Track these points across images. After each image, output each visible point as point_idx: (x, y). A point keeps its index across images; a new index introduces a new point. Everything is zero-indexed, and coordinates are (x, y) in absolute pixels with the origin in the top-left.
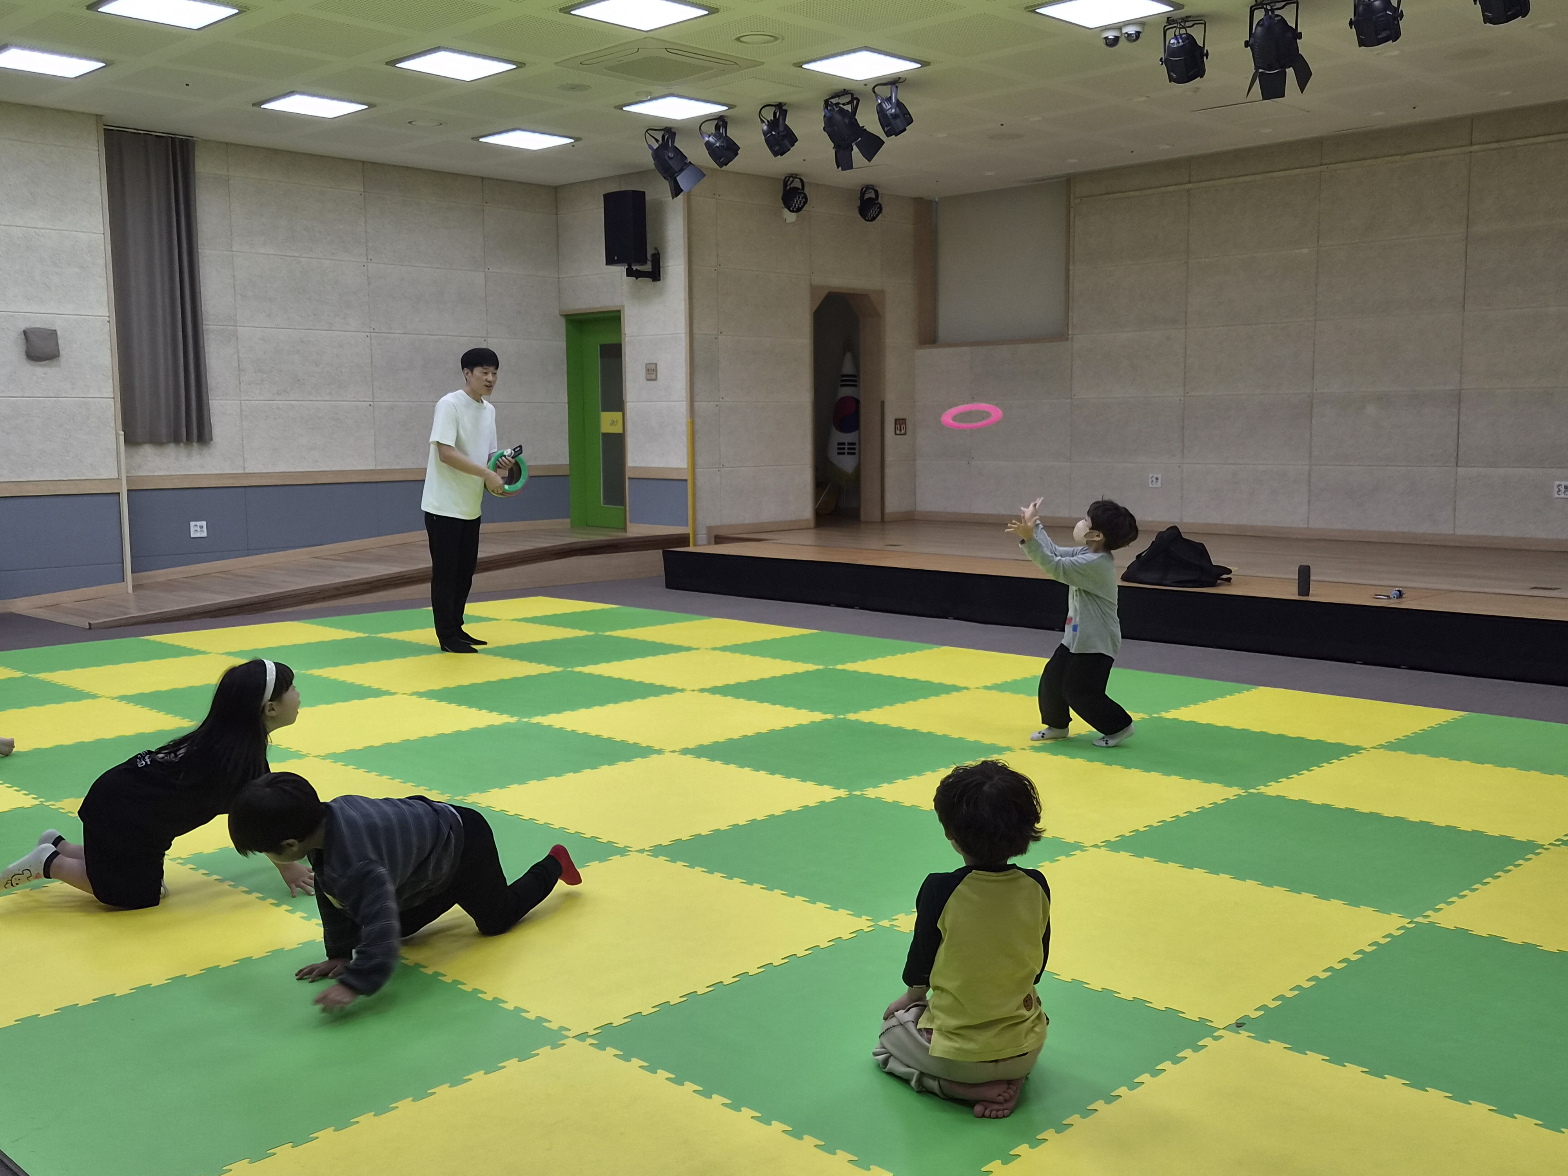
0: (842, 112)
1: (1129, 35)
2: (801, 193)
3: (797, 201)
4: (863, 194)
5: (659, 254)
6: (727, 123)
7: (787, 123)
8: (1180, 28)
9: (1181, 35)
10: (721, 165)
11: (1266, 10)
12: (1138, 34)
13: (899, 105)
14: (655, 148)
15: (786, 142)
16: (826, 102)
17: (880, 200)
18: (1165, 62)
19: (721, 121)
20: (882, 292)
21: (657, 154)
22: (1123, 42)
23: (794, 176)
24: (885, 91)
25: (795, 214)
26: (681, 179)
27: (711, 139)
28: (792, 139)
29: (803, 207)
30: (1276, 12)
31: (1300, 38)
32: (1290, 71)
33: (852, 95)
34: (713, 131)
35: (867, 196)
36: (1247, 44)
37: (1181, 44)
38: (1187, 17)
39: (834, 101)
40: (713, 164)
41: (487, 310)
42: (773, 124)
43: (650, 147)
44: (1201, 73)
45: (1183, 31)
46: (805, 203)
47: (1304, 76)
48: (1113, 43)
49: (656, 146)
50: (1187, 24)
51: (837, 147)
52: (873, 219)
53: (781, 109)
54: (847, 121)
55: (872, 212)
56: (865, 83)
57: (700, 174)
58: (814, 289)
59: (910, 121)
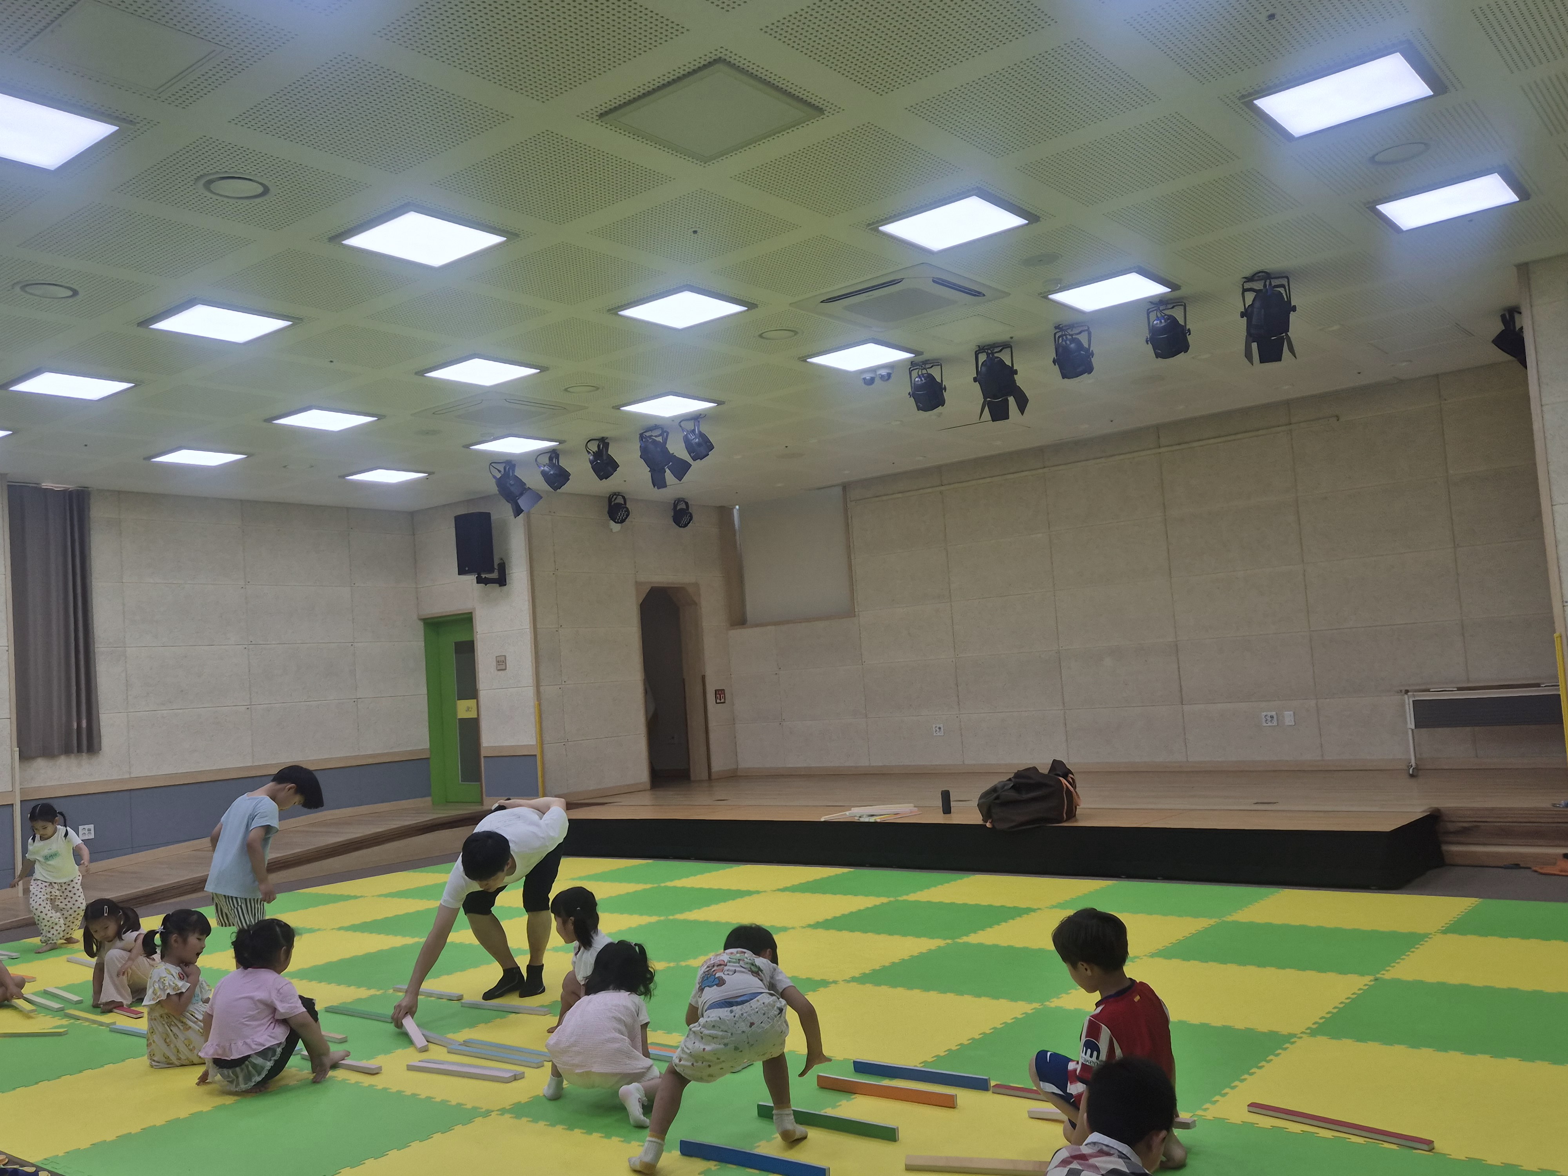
0: (655, 442)
1: (882, 376)
2: (624, 508)
3: (621, 515)
4: (675, 505)
5: (504, 563)
6: (558, 455)
7: (609, 453)
8: (922, 369)
9: (922, 374)
10: (555, 489)
11: (988, 354)
12: (889, 375)
13: (702, 435)
14: (498, 477)
15: (609, 468)
16: (641, 436)
17: (690, 510)
18: (913, 395)
19: (553, 454)
20: (696, 585)
21: (500, 483)
22: (878, 381)
23: (616, 494)
24: (690, 426)
25: (619, 525)
26: (522, 502)
27: (546, 469)
28: (614, 466)
29: (626, 518)
30: (996, 355)
31: (1016, 374)
32: (1011, 399)
33: (662, 429)
34: (547, 462)
35: (678, 508)
36: (975, 380)
37: (924, 381)
38: (926, 361)
39: (648, 434)
40: (547, 487)
41: (354, 619)
42: (598, 455)
43: (494, 477)
44: (942, 403)
45: (924, 371)
46: (628, 515)
47: (1022, 403)
49: (499, 475)
50: (927, 366)
51: (652, 471)
52: (686, 525)
53: (603, 443)
54: (659, 449)
55: (685, 520)
56: (673, 419)
57: (537, 497)
58: (638, 584)
59: (711, 447)
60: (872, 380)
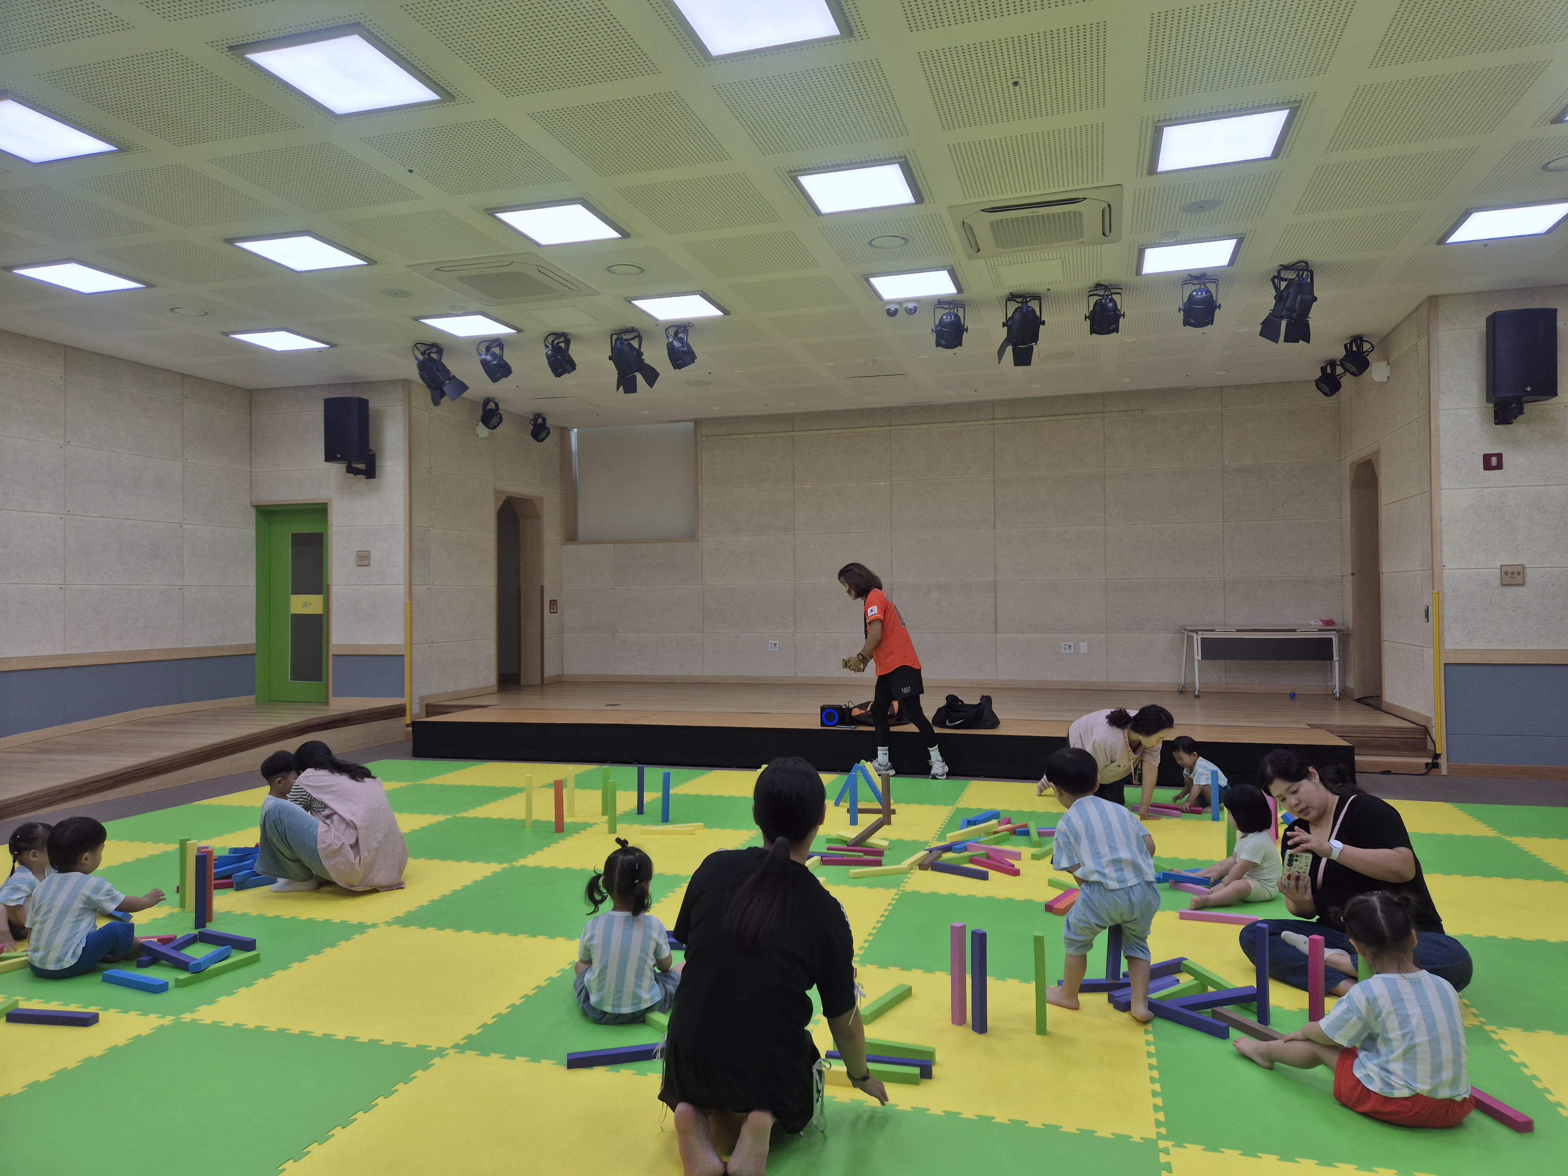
1: (911, 309)
2: (498, 414)
3: (492, 421)
4: (535, 420)
5: (375, 453)
6: (503, 345)
7: (569, 351)
8: (947, 308)
12: (917, 308)
15: (566, 366)
18: (935, 331)
20: (541, 499)
21: (424, 366)
22: (901, 314)
23: (490, 400)
25: (488, 431)
28: (572, 365)
29: (497, 425)
35: (538, 422)
36: (1003, 324)
37: (947, 320)
39: (625, 335)
41: (183, 498)
42: (556, 350)
44: (960, 344)
45: (951, 310)
46: (500, 422)
48: (892, 314)
50: (951, 305)
52: (541, 441)
53: (564, 338)
55: (541, 435)
58: (496, 492)
59: (693, 357)
60: (896, 311)
